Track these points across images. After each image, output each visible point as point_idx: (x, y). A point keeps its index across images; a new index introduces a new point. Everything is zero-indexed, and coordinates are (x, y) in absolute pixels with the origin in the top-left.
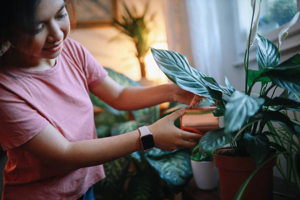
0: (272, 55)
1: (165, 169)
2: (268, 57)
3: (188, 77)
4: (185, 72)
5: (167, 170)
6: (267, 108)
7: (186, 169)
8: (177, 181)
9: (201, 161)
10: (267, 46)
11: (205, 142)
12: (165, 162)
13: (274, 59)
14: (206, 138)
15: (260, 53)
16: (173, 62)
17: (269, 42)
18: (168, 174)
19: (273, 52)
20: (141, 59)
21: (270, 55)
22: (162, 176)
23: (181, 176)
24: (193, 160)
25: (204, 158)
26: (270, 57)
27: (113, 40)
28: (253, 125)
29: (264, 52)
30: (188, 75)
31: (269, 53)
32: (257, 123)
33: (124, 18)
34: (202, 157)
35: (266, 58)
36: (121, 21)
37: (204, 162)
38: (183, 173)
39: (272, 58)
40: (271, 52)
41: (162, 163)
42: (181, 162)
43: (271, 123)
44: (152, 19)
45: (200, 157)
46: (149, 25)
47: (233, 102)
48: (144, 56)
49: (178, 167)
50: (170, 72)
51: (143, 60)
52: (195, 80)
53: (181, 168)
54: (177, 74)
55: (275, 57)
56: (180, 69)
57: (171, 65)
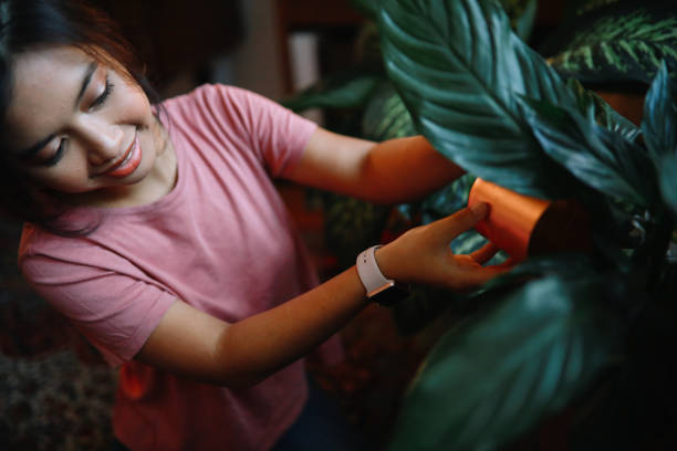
3: (470, 99)
4: (467, 77)
16: (440, 31)
30: (479, 89)
52: (497, 110)
54: (439, 83)
56: (455, 60)
57: (428, 45)
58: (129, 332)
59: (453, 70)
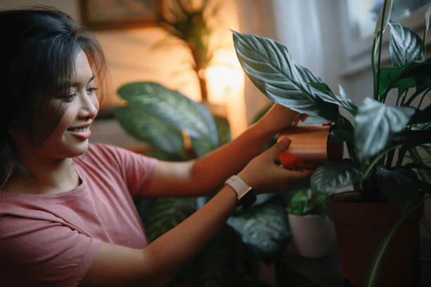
0: (412, 47)
1: (249, 229)
2: (406, 51)
3: (285, 83)
4: (280, 75)
5: (252, 229)
6: (410, 128)
7: (280, 228)
8: (268, 246)
9: (303, 214)
10: (403, 35)
11: (319, 180)
12: (248, 218)
13: (416, 53)
14: (321, 175)
15: (394, 45)
16: (264, 57)
17: (406, 30)
18: (254, 236)
19: (414, 44)
20: (201, 71)
21: (409, 47)
22: (245, 240)
23: (273, 239)
24: (292, 213)
25: (309, 209)
26: (409, 51)
27: (157, 46)
28: (387, 155)
29: (400, 44)
30: (287, 79)
31: (407, 44)
32: (394, 151)
33: (173, 12)
34: (305, 209)
35: (403, 53)
36: (169, 16)
37: (309, 216)
38: (276, 235)
39: (413, 52)
40: (411, 44)
41: (243, 221)
42: (271, 218)
43: (416, 151)
44: (215, 12)
45: (303, 209)
46: (211, 22)
47: (365, 113)
48: (205, 68)
49: (268, 225)
50: (257, 75)
51: (203, 73)
52: (296, 87)
53: (273, 228)
54: (269, 78)
55: (418, 50)
56: (274, 68)
57: (261, 63)
58: (78, 260)
59: (274, 72)
